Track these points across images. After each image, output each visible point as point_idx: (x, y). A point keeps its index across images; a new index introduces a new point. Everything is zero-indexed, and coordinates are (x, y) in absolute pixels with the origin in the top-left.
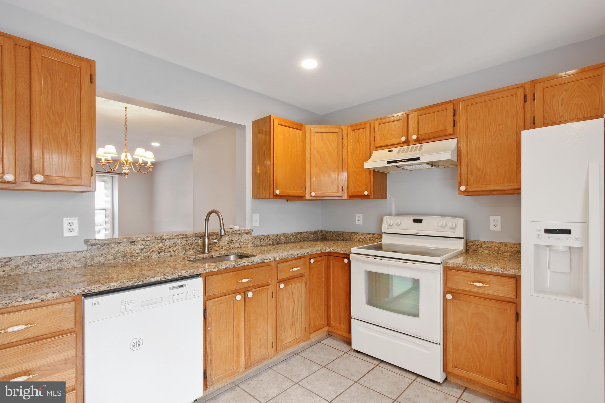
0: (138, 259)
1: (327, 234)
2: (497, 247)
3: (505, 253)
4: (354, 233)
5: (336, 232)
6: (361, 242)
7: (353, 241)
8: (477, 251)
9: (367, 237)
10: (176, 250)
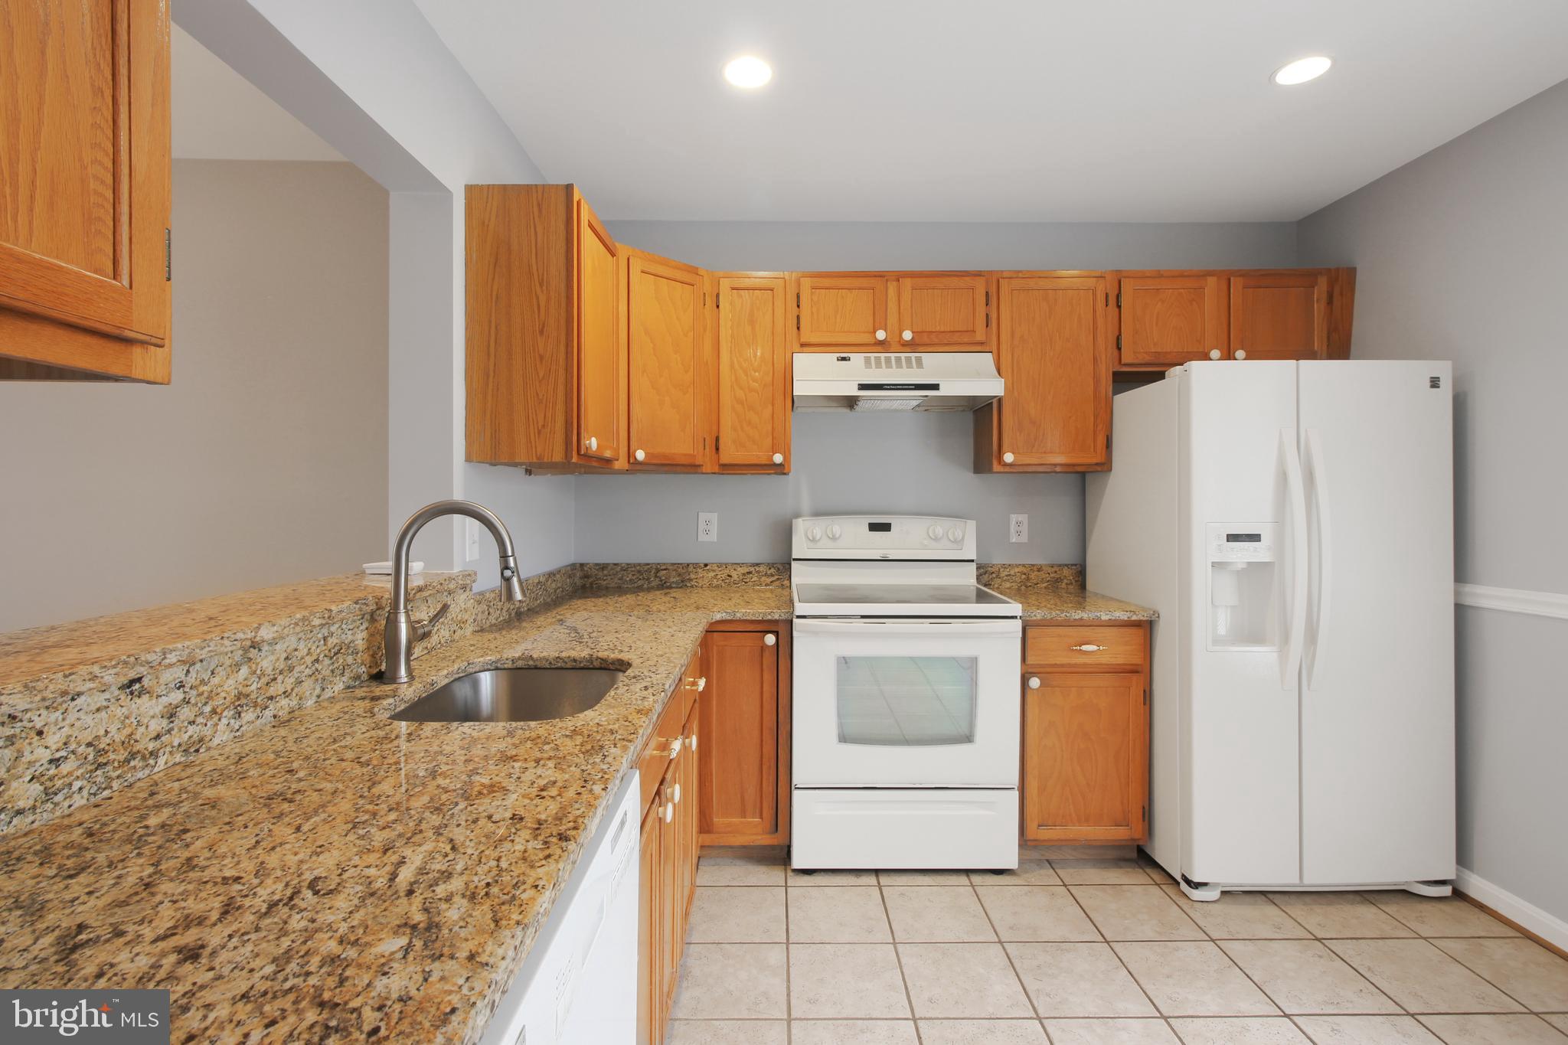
0: (156, 770)
1: (600, 573)
2: (1025, 574)
3: (1038, 584)
4: (696, 565)
5: (635, 565)
6: (717, 587)
7: (692, 587)
8: (991, 585)
9: (734, 574)
10: (292, 690)
